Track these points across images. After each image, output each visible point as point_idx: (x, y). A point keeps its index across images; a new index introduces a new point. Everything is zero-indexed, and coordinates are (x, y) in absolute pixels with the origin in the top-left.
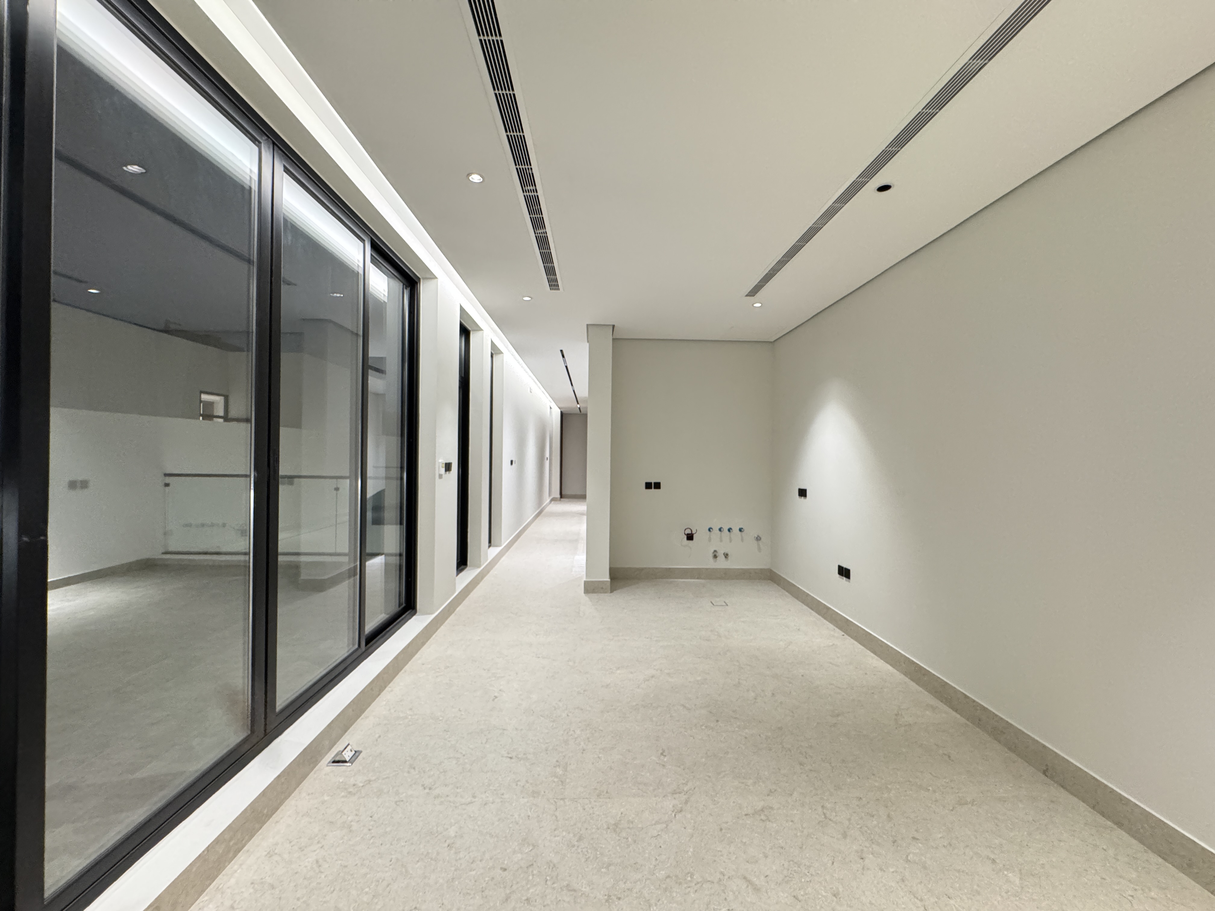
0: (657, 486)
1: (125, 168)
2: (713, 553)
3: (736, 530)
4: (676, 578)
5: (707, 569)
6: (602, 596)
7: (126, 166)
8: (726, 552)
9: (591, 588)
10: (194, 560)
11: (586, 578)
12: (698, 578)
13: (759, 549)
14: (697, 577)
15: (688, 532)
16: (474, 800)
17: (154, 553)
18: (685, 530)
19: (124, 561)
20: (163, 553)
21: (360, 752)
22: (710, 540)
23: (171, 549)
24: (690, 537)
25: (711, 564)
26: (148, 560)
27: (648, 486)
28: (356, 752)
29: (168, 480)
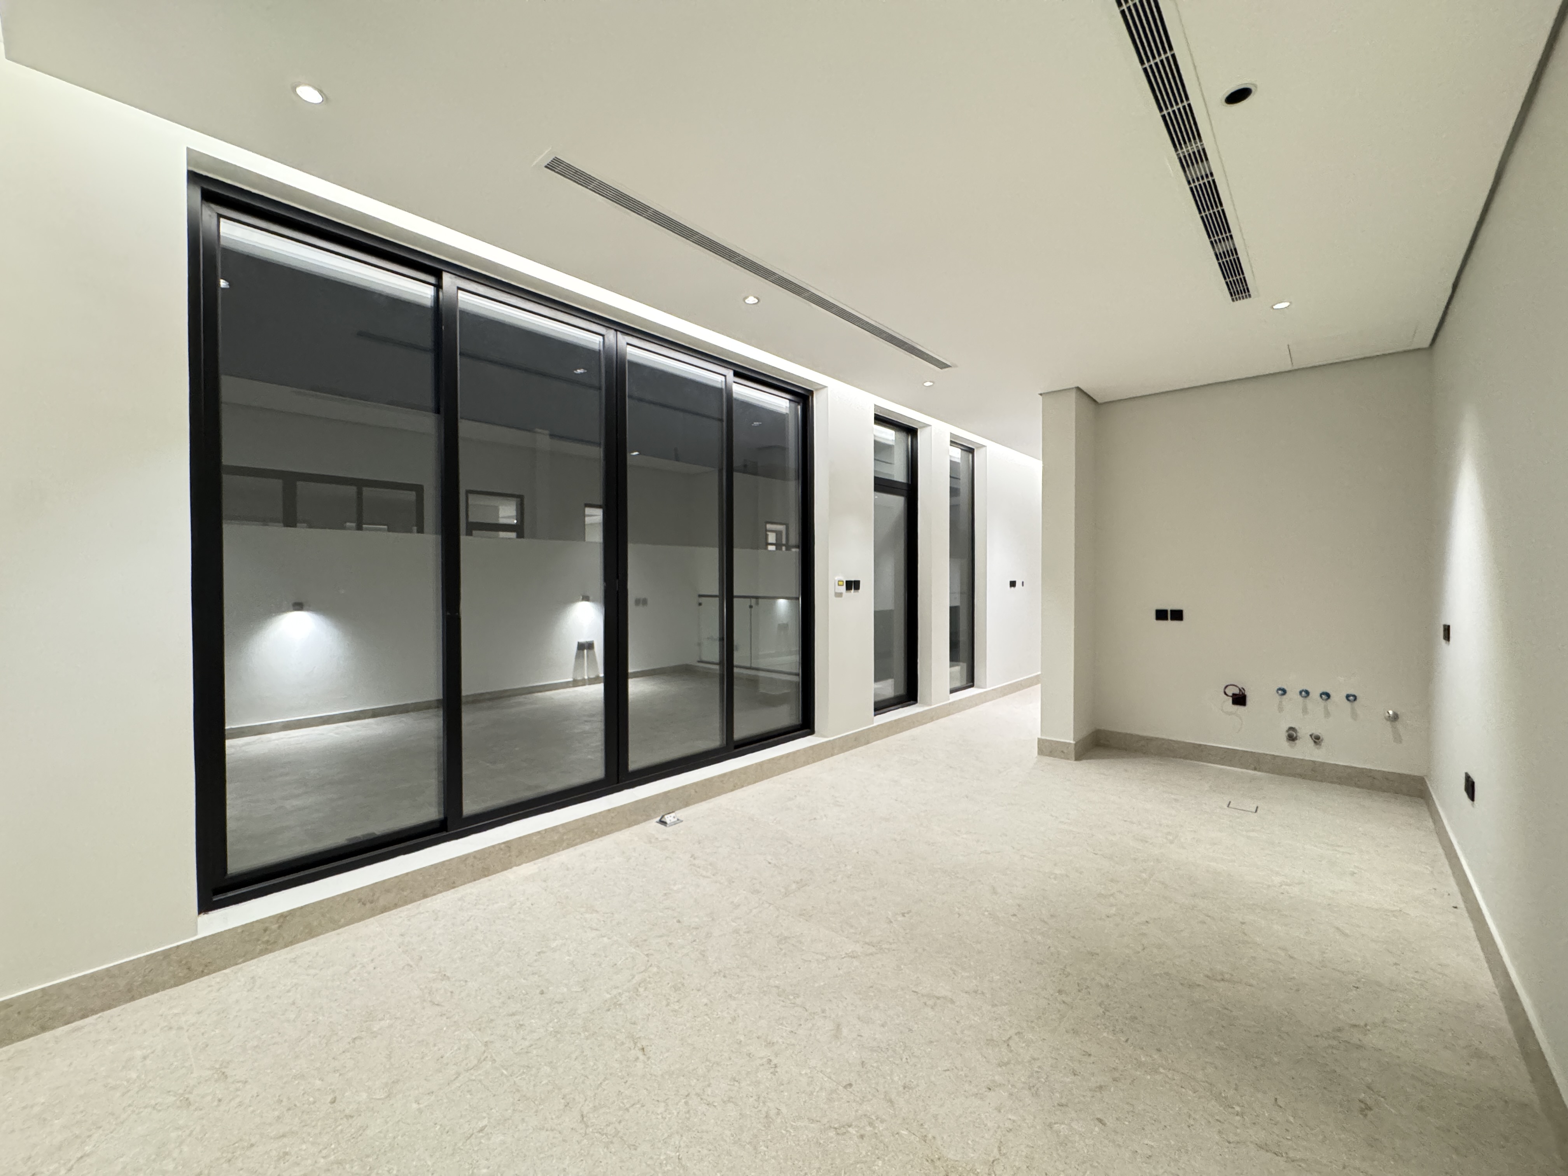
0: (1177, 615)
1: (575, 372)
2: (1287, 731)
3: (1338, 697)
4: (1210, 762)
5: (1274, 757)
6: (1063, 763)
7: (576, 370)
8: (1317, 732)
9: (1047, 749)
10: (709, 669)
11: (1041, 735)
12: (1255, 769)
13: (1398, 739)
14: (1253, 766)
15: (1231, 691)
16: (712, 876)
17: (692, 661)
18: (1226, 687)
19: (673, 664)
20: (699, 662)
21: (682, 821)
22: (1281, 709)
23: (704, 659)
24: (1240, 699)
25: (1284, 750)
26: (687, 665)
27: (1161, 615)
28: (678, 820)
29: (703, 600)
